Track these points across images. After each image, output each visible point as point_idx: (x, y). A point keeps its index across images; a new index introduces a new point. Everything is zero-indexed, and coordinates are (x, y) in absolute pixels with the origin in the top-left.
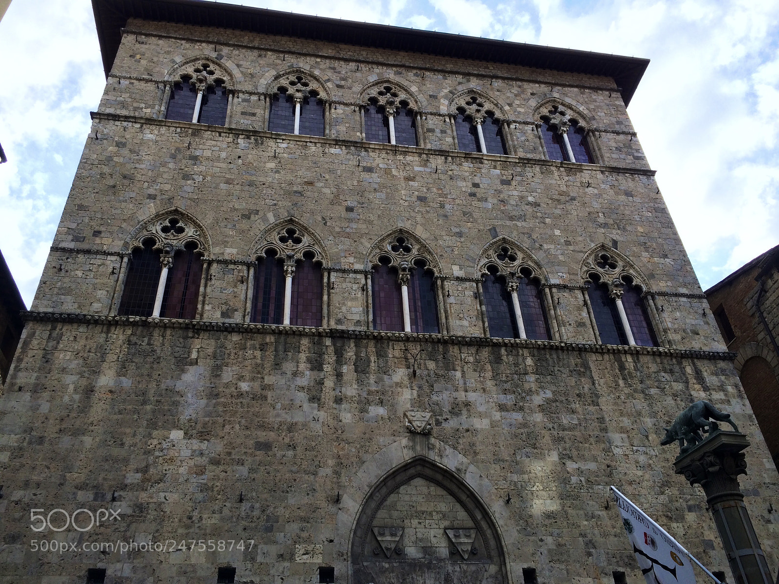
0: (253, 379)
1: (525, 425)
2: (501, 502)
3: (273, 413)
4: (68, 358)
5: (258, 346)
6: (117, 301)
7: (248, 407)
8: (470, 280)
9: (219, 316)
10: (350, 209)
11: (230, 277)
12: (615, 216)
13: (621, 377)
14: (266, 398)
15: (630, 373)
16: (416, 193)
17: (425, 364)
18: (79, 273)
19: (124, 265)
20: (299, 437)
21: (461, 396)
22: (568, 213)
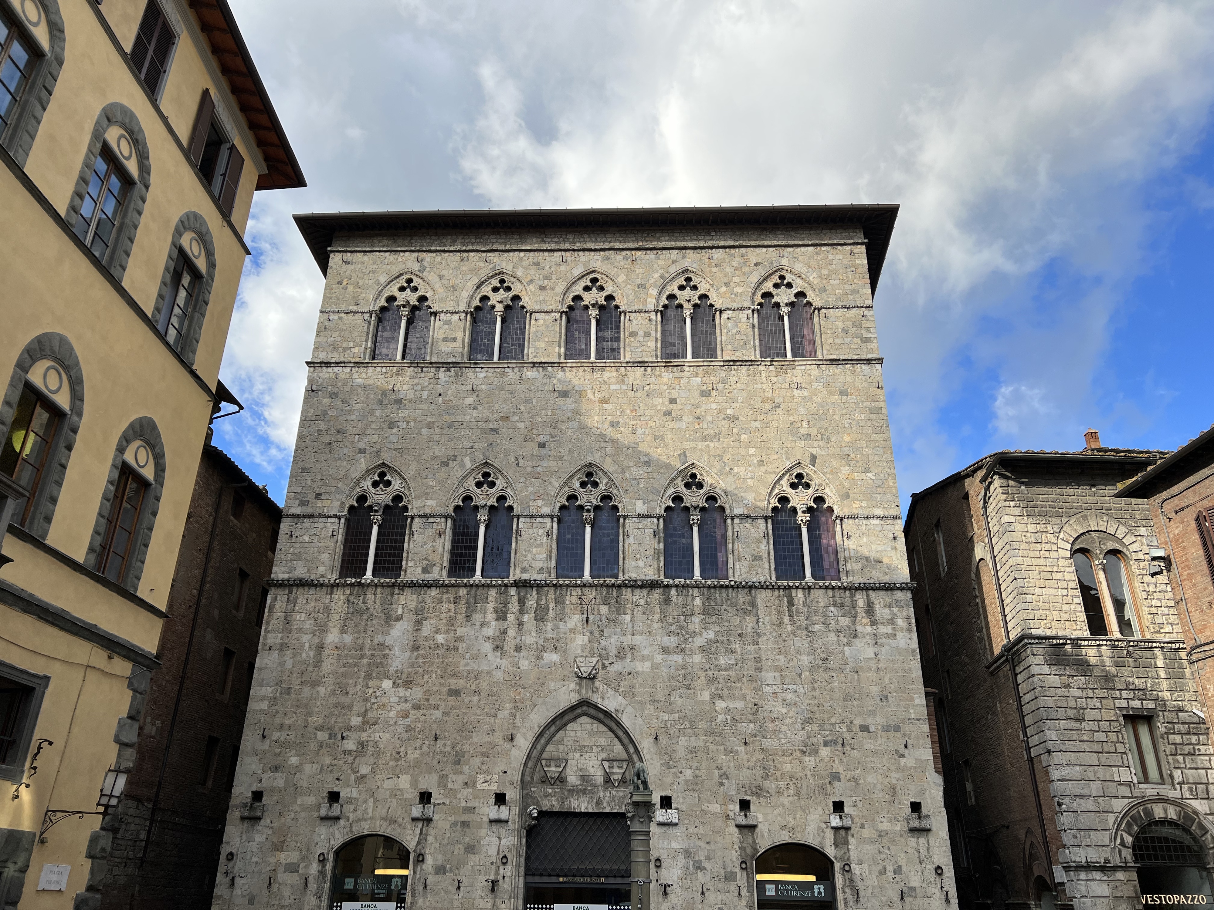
0: (447, 632)
1: (683, 667)
2: (651, 739)
3: (463, 662)
4: (303, 619)
5: (452, 599)
6: (338, 564)
7: (443, 658)
8: (651, 517)
9: (420, 572)
10: (542, 445)
11: (430, 531)
12: (820, 424)
13: (787, 614)
14: (458, 648)
15: (798, 610)
16: (609, 418)
17: (598, 609)
18: (306, 538)
19: (342, 526)
20: (484, 685)
21: (628, 640)
22: (768, 424)
